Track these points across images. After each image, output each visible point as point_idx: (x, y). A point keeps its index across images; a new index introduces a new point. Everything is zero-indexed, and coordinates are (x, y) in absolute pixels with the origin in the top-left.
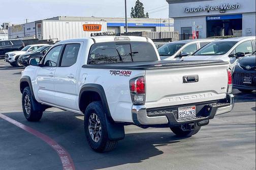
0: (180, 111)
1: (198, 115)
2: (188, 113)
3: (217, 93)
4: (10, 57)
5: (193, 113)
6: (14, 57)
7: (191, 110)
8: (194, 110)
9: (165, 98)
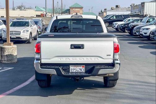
0: (71, 68)
1: (86, 72)
2: (78, 70)
3: (103, 59)
4: (114, 25)
5: (82, 70)
6: (117, 25)
7: (81, 68)
8: (84, 68)
9: (57, 58)
